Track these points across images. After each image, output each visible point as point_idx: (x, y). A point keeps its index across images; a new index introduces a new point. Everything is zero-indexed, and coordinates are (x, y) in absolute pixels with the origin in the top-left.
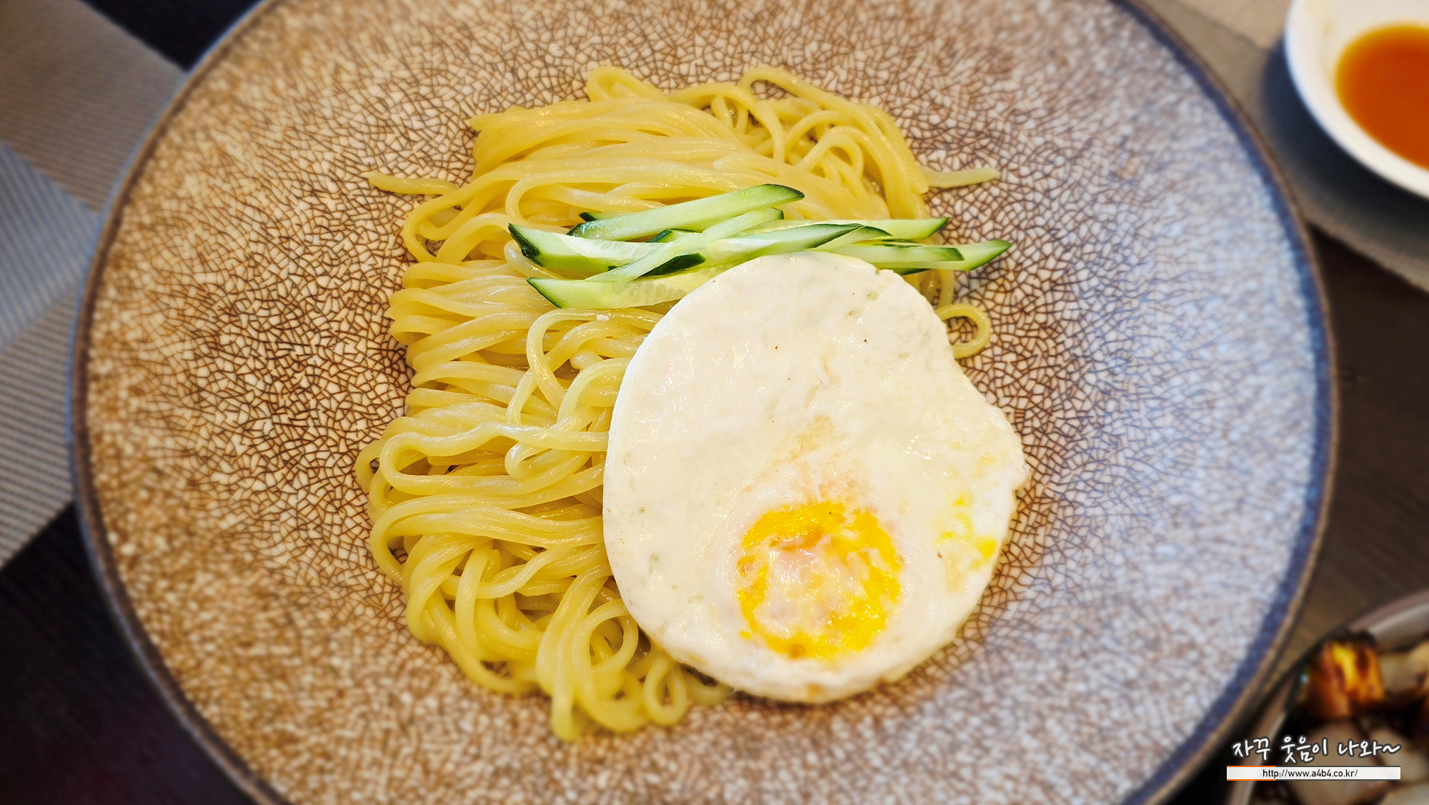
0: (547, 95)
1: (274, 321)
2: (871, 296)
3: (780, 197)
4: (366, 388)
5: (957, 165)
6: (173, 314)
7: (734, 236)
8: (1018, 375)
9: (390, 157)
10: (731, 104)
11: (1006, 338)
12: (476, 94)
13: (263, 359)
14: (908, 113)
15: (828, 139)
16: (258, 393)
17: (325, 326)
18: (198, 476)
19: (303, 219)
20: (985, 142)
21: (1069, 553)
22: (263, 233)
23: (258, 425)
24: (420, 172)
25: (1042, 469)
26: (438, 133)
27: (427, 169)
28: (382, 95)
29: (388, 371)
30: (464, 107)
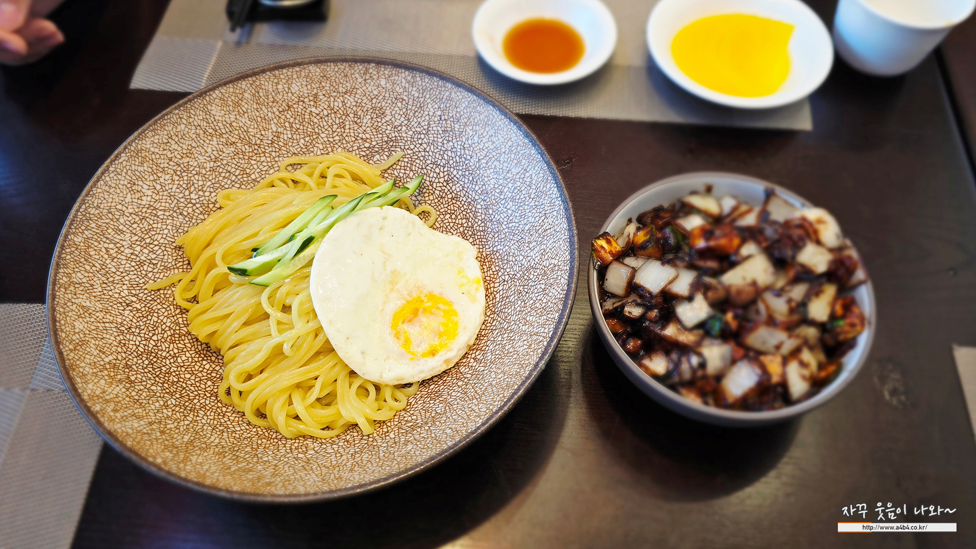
0: (201, 217)
1: (146, 362)
2: (385, 218)
3: (329, 200)
4: (201, 369)
5: (386, 158)
6: (106, 378)
7: (321, 223)
8: (454, 221)
9: (150, 275)
10: (283, 181)
11: (441, 211)
12: (171, 231)
13: (152, 378)
14: (355, 148)
15: (330, 174)
16: (160, 392)
17: (168, 355)
18: (162, 429)
19: (131, 318)
20: (391, 144)
21: (505, 267)
22: (119, 331)
23: (169, 403)
24: (166, 275)
25: (481, 247)
26: (164, 255)
27: (169, 272)
28: (132, 251)
29: (205, 358)
30: (169, 239)
